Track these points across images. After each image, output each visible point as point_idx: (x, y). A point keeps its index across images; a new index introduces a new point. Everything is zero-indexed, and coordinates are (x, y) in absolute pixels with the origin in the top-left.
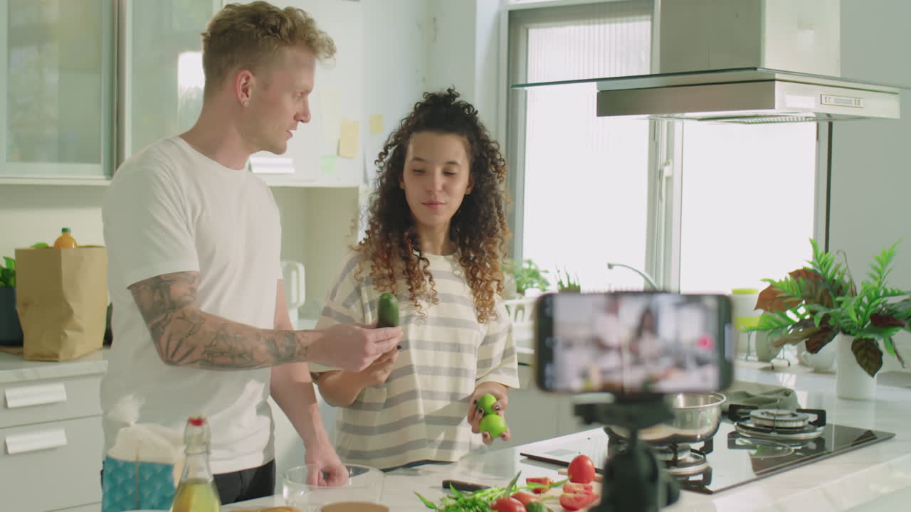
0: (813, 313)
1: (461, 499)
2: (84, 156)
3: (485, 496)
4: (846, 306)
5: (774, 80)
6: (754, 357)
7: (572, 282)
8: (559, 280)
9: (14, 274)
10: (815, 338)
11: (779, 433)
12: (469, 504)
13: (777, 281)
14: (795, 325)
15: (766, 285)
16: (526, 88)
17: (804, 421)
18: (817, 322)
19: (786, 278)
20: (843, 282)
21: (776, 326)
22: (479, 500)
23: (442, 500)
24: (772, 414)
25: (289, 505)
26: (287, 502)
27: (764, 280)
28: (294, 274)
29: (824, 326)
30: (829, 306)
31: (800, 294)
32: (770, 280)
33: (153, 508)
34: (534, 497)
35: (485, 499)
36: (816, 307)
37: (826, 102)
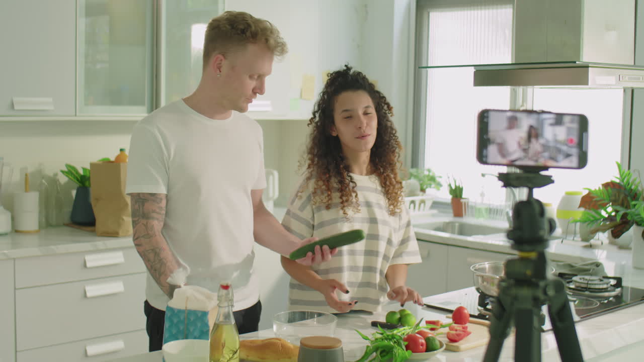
0: (617, 212)
1: (385, 335)
2: (134, 101)
3: (399, 332)
4: (639, 207)
5: (588, 67)
6: (578, 238)
7: (457, 185)
8: (448, 183)
9: (89, 179)
10: (618, 228)
11: (591, 292)
12: (390, 337)
13: (593, 189)
14: (605, 219)
15: (585, 192)
16: (428, 69)
17: (607, 284)
18: (618, 219)
19: (599, 188)
20: (638, 190)
21: (592, 219)
22: (396, 335)
23: (373, 334)
24: (586, 280)
25: (278, 337)
26: (275, 334)
27: (585, 189)
28: (271, 177)
29: (624, 220)
30: (628, 207)
31: (608, 199)
32: (588, 189)
33: (195, 338)
34: (430, 334)
35: (399, 334)
36: (618, 208)
37: (623, 79)
